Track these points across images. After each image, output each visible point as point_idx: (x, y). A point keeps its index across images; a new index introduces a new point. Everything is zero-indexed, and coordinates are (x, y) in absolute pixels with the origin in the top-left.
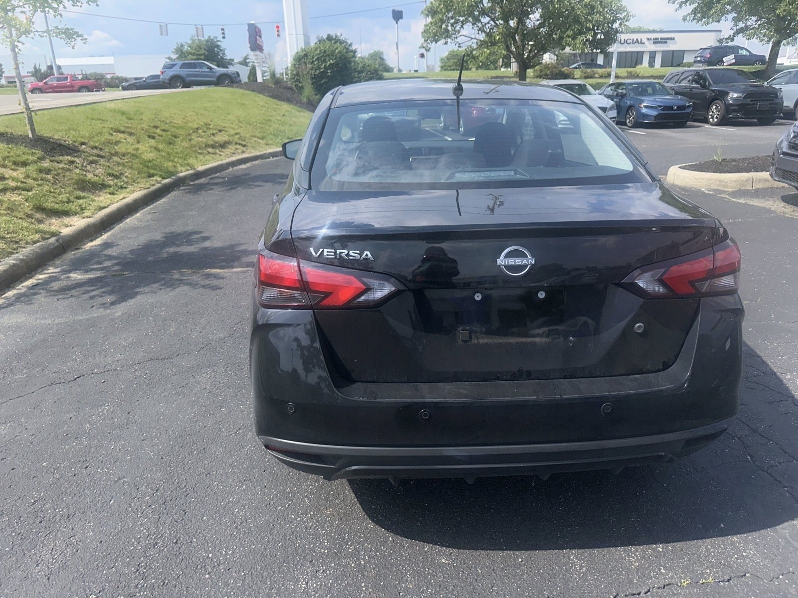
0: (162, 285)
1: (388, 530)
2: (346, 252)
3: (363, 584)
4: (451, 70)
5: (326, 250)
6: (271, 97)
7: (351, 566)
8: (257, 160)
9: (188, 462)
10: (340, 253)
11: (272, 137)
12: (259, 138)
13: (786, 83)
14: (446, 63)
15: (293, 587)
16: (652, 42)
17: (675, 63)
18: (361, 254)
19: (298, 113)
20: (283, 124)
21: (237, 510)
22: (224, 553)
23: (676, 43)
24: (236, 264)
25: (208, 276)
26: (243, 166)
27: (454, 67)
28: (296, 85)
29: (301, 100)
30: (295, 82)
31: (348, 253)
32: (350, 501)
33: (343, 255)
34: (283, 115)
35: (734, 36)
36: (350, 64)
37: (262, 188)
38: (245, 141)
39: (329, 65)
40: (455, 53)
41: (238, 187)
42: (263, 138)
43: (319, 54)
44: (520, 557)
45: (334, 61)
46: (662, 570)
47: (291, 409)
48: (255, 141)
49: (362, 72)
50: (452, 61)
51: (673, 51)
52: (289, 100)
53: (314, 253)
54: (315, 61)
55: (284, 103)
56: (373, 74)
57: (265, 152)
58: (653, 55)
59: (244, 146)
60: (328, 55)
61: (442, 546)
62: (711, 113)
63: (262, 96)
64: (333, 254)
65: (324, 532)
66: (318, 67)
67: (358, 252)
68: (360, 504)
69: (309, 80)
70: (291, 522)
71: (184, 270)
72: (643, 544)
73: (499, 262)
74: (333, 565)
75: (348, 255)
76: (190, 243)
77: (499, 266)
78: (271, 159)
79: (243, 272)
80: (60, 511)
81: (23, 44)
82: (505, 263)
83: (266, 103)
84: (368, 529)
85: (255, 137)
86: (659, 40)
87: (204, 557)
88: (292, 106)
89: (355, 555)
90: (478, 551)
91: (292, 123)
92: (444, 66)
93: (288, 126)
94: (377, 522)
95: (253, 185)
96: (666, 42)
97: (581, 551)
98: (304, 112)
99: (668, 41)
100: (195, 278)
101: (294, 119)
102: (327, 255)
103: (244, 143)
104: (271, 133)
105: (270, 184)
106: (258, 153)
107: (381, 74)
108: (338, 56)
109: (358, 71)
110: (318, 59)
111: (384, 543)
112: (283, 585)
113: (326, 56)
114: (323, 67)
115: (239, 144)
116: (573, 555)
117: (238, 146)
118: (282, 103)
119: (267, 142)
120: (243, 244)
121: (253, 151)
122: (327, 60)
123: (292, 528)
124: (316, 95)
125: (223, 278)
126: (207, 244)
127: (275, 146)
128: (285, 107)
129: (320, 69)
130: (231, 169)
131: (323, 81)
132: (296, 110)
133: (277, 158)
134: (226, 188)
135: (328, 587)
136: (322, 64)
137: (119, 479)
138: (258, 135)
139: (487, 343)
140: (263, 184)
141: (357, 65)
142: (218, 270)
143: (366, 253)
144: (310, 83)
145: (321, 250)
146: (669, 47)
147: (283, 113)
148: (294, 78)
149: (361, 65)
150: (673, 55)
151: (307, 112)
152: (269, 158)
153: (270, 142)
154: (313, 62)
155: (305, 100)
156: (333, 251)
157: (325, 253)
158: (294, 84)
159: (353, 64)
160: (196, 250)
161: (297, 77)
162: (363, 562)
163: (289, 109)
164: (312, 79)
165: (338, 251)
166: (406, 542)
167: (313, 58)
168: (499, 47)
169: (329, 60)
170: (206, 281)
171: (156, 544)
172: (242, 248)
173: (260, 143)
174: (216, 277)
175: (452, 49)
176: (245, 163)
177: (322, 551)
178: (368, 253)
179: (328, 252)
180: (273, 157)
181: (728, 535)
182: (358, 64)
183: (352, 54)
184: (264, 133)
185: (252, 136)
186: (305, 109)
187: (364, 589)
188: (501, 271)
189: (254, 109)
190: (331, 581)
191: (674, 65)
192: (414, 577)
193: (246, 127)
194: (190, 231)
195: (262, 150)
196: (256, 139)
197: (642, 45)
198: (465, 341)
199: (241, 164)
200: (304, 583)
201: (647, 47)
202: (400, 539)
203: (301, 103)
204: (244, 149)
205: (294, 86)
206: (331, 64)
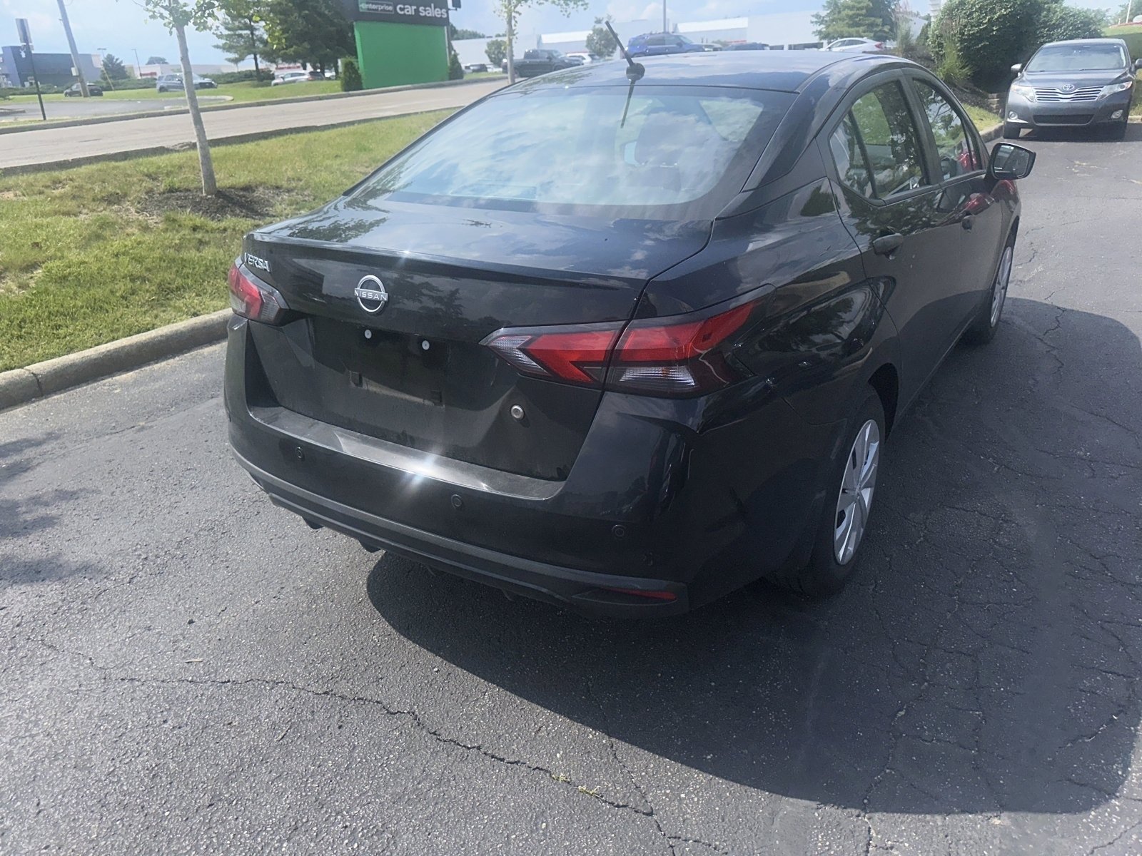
28: (936, 54)
30: (935, 47)
45: (1009, 10)
66: (977, 21)
69: (958, 44)
81: (520, 14)
107: (1095, 30)
110: (980, 9)
114: (986, 21)
122: (997, 8)
129: (980, 25)
131: (980, 45)
144: (959, 48)
148: (935, 42)
154: (971, 14)
158: (934, 50)
161: (939, 39)
164: (962, 41)
169: (1001, 10)
198: (357, 385)
205: (933, 54)
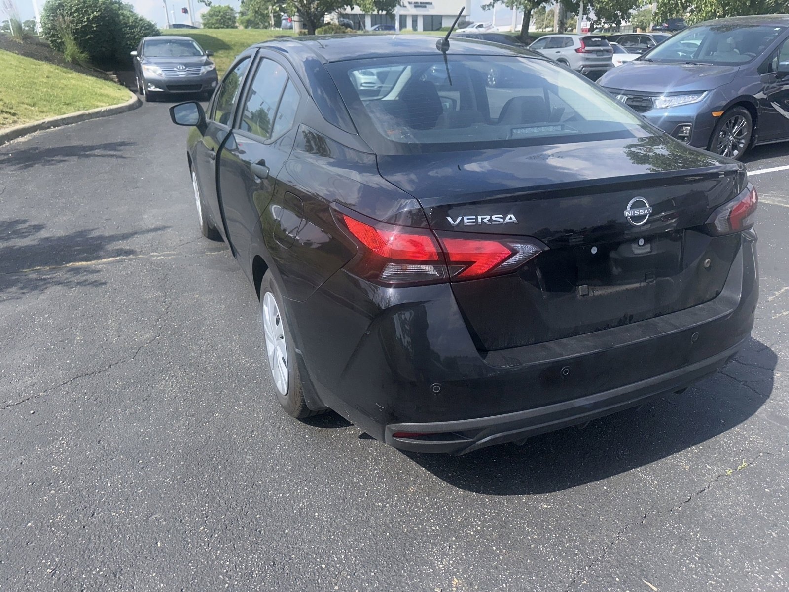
0: (22, 288)
1: (479, 493)
2: (488, 217)
3: (494, 548)
4: (215, 28)
5: (465, 218)
6: (24, 55)
7: (471, 534)
8: (36, 131)
9: (220, 479)
10: (482, 218)
11: (45, 103)
12: (30, 105)
13: (545, 48)
14: (209, 20)
15: (431, 570)
16: (413, 5)
17: (435, 28)
18: (504, 218)
19: (64, 74)
20: (53, 87)
21: (316, 514)
22: (336, 559)
23: (434, 8)
24: (101, 253)
25: (77, 271)
26: (21, 139)
27: (217, 25)
28: (52, 41)
29: (65, 59)
30: (51, 37)
31: (491, 218)
32: (425, 475)
33: (485, 220)
34: (48, 77)
35: (494, 3)
36: (119, 17)
37: (67, 163)
38: (12, 108)
39: (93, 19)
40: (217, 10)
41: (35, 164)
42: (34, 105)
43: (78, 5)
44: (603, 485)
45: (99, 13)
46: (708, 467)
47: (436, 389)
48: (26, 108)
49: (135, 27)
50: (215, 18)
51: (432, 16)
52: (48, 59)
53: (452, 222)
54: (75, 12)
55: (44, 62)
56: (147, 29)
57: (43, 121)
58: (415, 19)
59: (14, 115)
60: (90, 6)
61: (536, 493)
62: (489, 76)
63: (12, 54)
64: (474, 220)
65: (421, 510)
66: (79, 19)
67: (502, 216)
68: (436, 475)
69: (70, 35)
70: (382, 510)
71: (39, 268)
72: (682, 450)
73: (626, 213)
74: (454, 538)
75: (490, 220)
76: (20, 234)
77: (626, 217)
78: (52, 129)
79: (118, 261)
80: (98, 572)
82: (631, 214)
83: (20, 62)
84: (460, 497)
85: (23, 103)
86: (419, 5)
87: (317, 570)
88: (54, 66)
89: (466, 524)
90: (567, 490)
91: (63, 86)
92: (208, 23)
93: (59, 90)
94: (464, 488)
95: (53, 160)
96: (425, 7)
97: (643, 467)
98: (72, 73)
99: (427, 6)
100: (60, 275)
101: (65, 82)
102: (468, 222)
103: (12, 111)
104: (42, 99)
105: (75, 159)
106: (36, 123)
108: (103, 7)
109: (129, 26)
110: (77, 10)
111: (484, 505)
112: (421, 572)
113: (87, 7)
114: (85, 20)
115: (7, 113)
116: (640, 473)
117: (6, 115)
118: (40, 62)
119: (40, 109)
120: (93, 230)
121: (27, 120)
122: (90, 11)
123: (387, 516)
124: (82, 53)
125: (98, 271)
126: (44, 234)
127: (52, 114)
128: (46, 67)
129: (82, 22)
130: (7, 143)
131: (87, 37)
132: (61, 71)
133: (60, 128)
134: (18, 166)
135: (465, 560)
136: (83, 17)
137: (148, 517)
138: (26, 101)
139: (600, 294)
140: (66, 158)
141: (127, 19)
142: (84, 263)
143: (509, 216)
144: (72, 38)
145: (460, 218)
146: (428, 11)
147: (47, 75)
148: (49, 33)
149: (131, 19)
150: (432, 19)
151: (75, 73)
152: (49, 128)
153: (45, 109)
154: (71, 14)
155: (69, 59)
156: (474, 217)
157: (466, 221)
158: (50, 39)
159: (121, 17)
160: (36, 242)
161: (52, 31)
162: (479, 528)
163: (52, 69)
164: (74, 34)
165: (480, 217)
166: (504, 499)
167: (70, 9)
168: (289, 4)
169: (93, 13)
170: (78, 277)
171: (252, 573)
172: (95, 234)
173: (31, 111)
174: (87, 270)
175: (227, 5)
176: (22, 135)
177: (434, 528)
178: (512, 216)
179: (468, 219)
180: (54, 127)
181: (730, 428)
182: (128, 17)
183: (118, 5)
184: (33, 98)
185: (19, 103)
186: (71, 69)
187: (498, 551)
188: (628, 222)
189: (8, 70)
190: (463, 554)
191: (434, 29)
192: (533, 528)
193: (5, 92)
194: (9, 221)
195: (37, 118)
196: (26, 106)
197: (405, 8)
198: (583, 295)
199: (18, 137)
200: (439, 563)
201: (409, 11)
202: (497, 498)
203: (65, 63)
204: (15, 118)
205: (49, 43)
206: (95, 17)
